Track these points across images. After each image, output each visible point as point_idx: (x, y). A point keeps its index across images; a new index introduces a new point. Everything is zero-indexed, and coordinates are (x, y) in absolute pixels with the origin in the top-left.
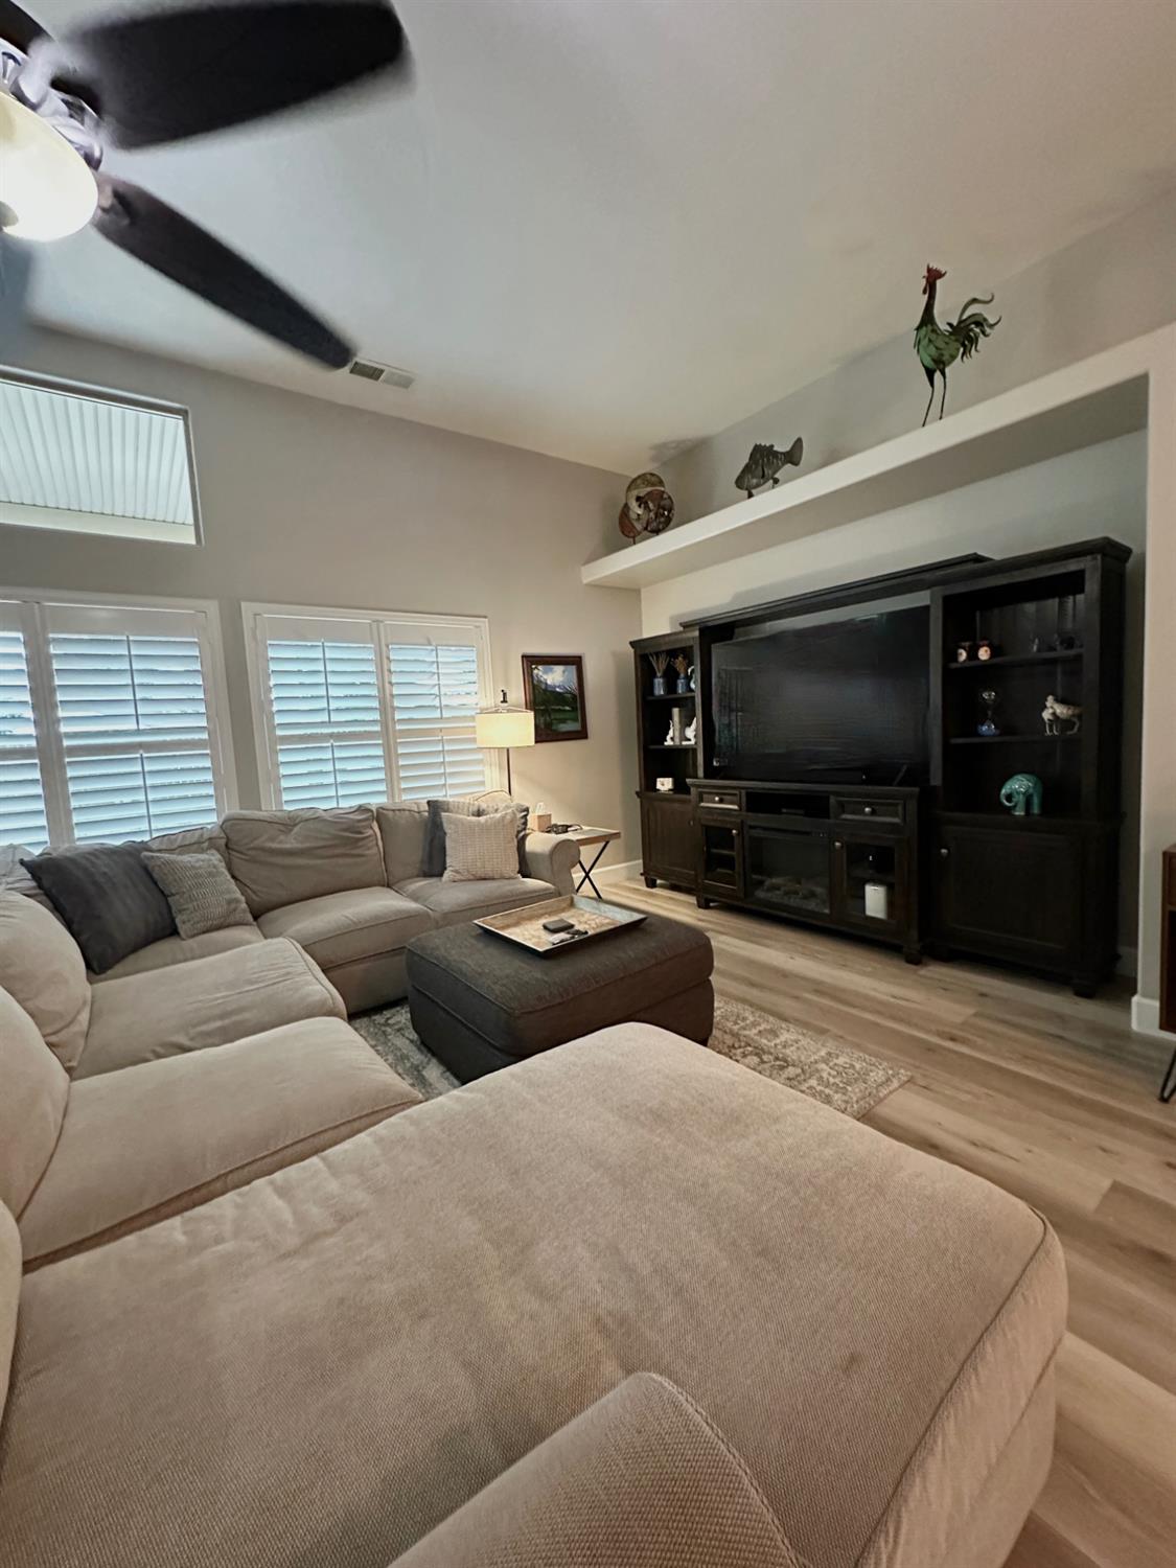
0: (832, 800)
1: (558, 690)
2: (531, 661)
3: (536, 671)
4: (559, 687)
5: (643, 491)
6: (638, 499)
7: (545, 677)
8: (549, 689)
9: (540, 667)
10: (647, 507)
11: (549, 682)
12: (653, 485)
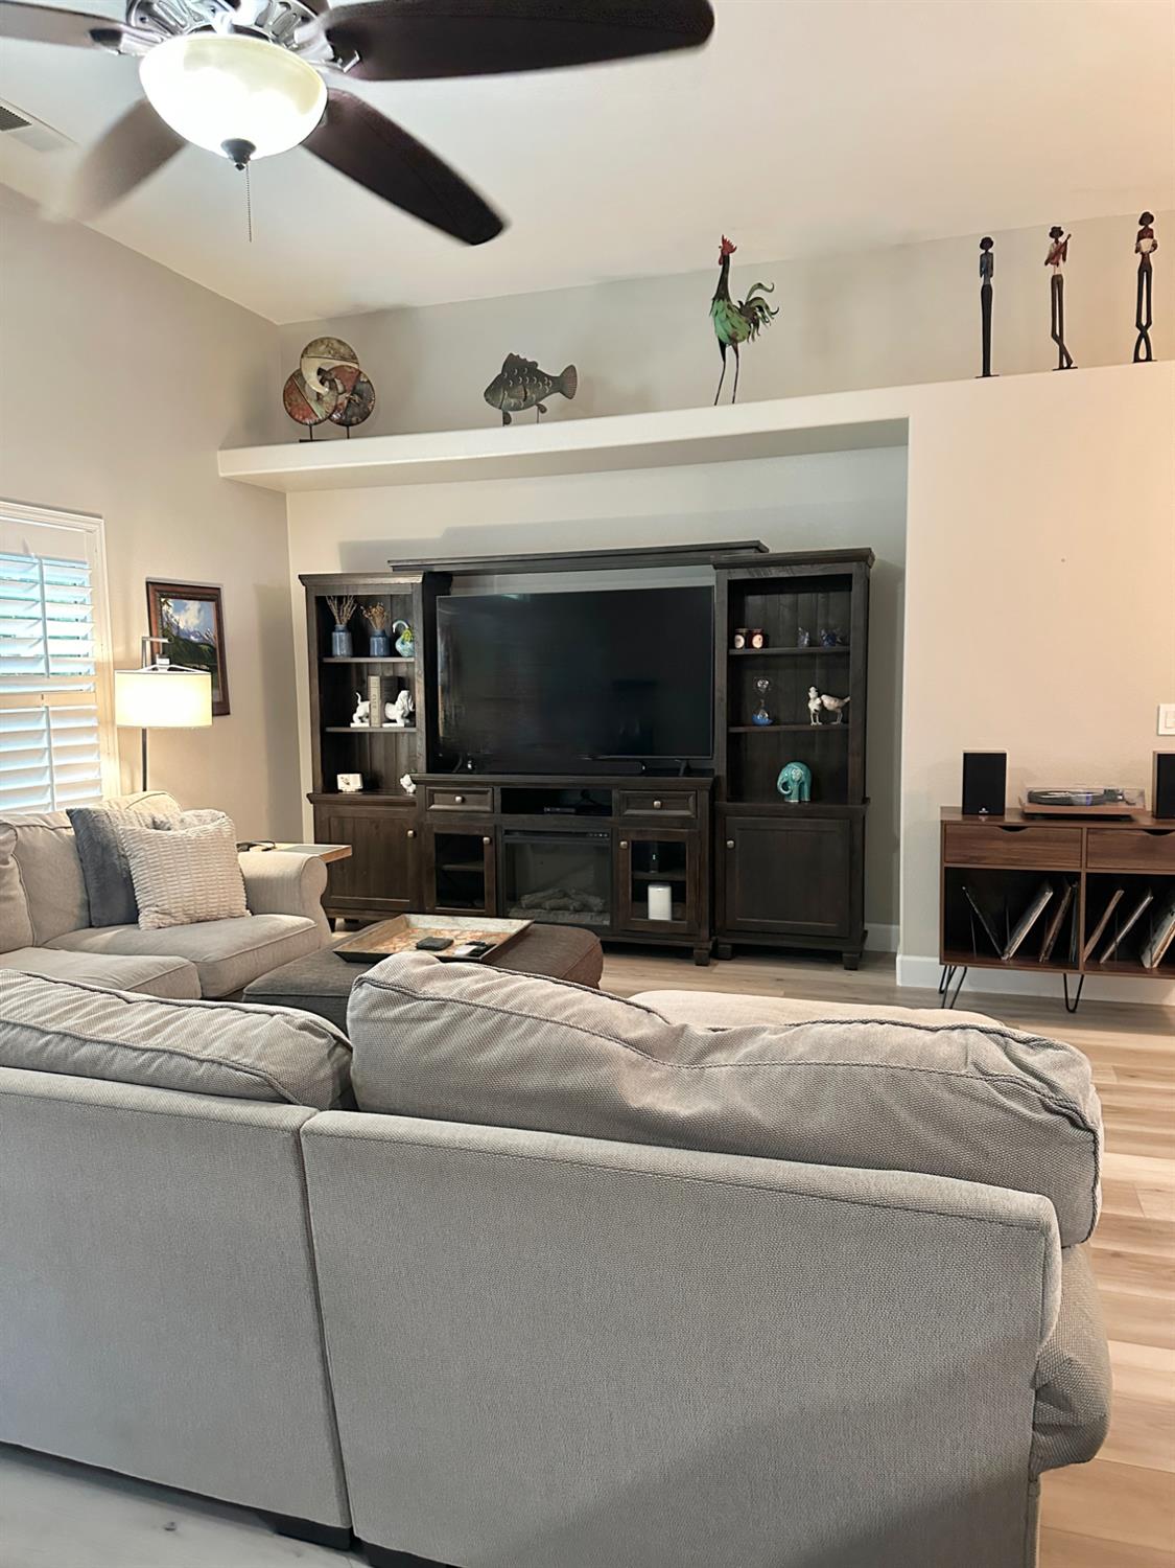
0: (615, 795)
1: (192, 638)
2: (160, 591)
3: (165, 607)
4: (194, 633)
5: (329, 364)
6: (320, 371)
7: (177, 617)
8: (183, 637)
9: (170, 602)
10: (333, 387)
11: (181, 626)
12: (343, 359)
